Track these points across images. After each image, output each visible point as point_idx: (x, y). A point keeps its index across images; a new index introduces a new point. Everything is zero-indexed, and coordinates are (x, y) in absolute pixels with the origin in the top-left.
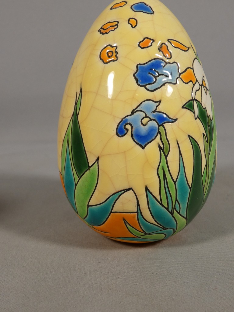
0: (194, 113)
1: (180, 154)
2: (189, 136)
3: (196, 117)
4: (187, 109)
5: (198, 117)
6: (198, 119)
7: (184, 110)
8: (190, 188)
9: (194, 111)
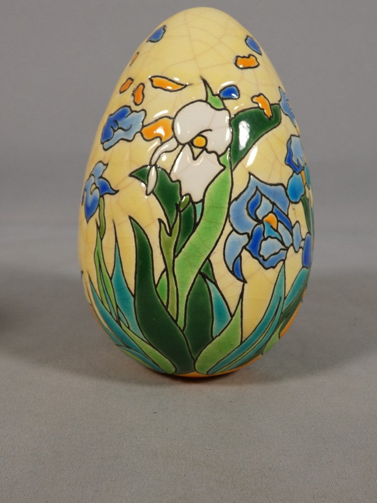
0: (147, 186)
1: (116, 241)
2: (130, 218)
3: (149, 191)
4: (136, 178)
5: (152, 192)
6: (152, 195)
7: (132, 179)
8: (134, 296)
9: (148, 183)
